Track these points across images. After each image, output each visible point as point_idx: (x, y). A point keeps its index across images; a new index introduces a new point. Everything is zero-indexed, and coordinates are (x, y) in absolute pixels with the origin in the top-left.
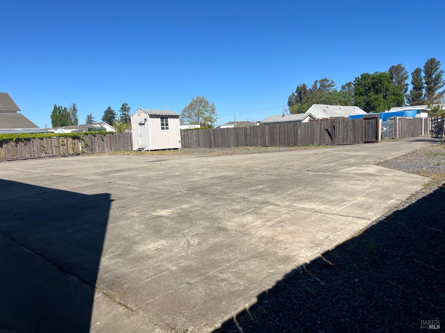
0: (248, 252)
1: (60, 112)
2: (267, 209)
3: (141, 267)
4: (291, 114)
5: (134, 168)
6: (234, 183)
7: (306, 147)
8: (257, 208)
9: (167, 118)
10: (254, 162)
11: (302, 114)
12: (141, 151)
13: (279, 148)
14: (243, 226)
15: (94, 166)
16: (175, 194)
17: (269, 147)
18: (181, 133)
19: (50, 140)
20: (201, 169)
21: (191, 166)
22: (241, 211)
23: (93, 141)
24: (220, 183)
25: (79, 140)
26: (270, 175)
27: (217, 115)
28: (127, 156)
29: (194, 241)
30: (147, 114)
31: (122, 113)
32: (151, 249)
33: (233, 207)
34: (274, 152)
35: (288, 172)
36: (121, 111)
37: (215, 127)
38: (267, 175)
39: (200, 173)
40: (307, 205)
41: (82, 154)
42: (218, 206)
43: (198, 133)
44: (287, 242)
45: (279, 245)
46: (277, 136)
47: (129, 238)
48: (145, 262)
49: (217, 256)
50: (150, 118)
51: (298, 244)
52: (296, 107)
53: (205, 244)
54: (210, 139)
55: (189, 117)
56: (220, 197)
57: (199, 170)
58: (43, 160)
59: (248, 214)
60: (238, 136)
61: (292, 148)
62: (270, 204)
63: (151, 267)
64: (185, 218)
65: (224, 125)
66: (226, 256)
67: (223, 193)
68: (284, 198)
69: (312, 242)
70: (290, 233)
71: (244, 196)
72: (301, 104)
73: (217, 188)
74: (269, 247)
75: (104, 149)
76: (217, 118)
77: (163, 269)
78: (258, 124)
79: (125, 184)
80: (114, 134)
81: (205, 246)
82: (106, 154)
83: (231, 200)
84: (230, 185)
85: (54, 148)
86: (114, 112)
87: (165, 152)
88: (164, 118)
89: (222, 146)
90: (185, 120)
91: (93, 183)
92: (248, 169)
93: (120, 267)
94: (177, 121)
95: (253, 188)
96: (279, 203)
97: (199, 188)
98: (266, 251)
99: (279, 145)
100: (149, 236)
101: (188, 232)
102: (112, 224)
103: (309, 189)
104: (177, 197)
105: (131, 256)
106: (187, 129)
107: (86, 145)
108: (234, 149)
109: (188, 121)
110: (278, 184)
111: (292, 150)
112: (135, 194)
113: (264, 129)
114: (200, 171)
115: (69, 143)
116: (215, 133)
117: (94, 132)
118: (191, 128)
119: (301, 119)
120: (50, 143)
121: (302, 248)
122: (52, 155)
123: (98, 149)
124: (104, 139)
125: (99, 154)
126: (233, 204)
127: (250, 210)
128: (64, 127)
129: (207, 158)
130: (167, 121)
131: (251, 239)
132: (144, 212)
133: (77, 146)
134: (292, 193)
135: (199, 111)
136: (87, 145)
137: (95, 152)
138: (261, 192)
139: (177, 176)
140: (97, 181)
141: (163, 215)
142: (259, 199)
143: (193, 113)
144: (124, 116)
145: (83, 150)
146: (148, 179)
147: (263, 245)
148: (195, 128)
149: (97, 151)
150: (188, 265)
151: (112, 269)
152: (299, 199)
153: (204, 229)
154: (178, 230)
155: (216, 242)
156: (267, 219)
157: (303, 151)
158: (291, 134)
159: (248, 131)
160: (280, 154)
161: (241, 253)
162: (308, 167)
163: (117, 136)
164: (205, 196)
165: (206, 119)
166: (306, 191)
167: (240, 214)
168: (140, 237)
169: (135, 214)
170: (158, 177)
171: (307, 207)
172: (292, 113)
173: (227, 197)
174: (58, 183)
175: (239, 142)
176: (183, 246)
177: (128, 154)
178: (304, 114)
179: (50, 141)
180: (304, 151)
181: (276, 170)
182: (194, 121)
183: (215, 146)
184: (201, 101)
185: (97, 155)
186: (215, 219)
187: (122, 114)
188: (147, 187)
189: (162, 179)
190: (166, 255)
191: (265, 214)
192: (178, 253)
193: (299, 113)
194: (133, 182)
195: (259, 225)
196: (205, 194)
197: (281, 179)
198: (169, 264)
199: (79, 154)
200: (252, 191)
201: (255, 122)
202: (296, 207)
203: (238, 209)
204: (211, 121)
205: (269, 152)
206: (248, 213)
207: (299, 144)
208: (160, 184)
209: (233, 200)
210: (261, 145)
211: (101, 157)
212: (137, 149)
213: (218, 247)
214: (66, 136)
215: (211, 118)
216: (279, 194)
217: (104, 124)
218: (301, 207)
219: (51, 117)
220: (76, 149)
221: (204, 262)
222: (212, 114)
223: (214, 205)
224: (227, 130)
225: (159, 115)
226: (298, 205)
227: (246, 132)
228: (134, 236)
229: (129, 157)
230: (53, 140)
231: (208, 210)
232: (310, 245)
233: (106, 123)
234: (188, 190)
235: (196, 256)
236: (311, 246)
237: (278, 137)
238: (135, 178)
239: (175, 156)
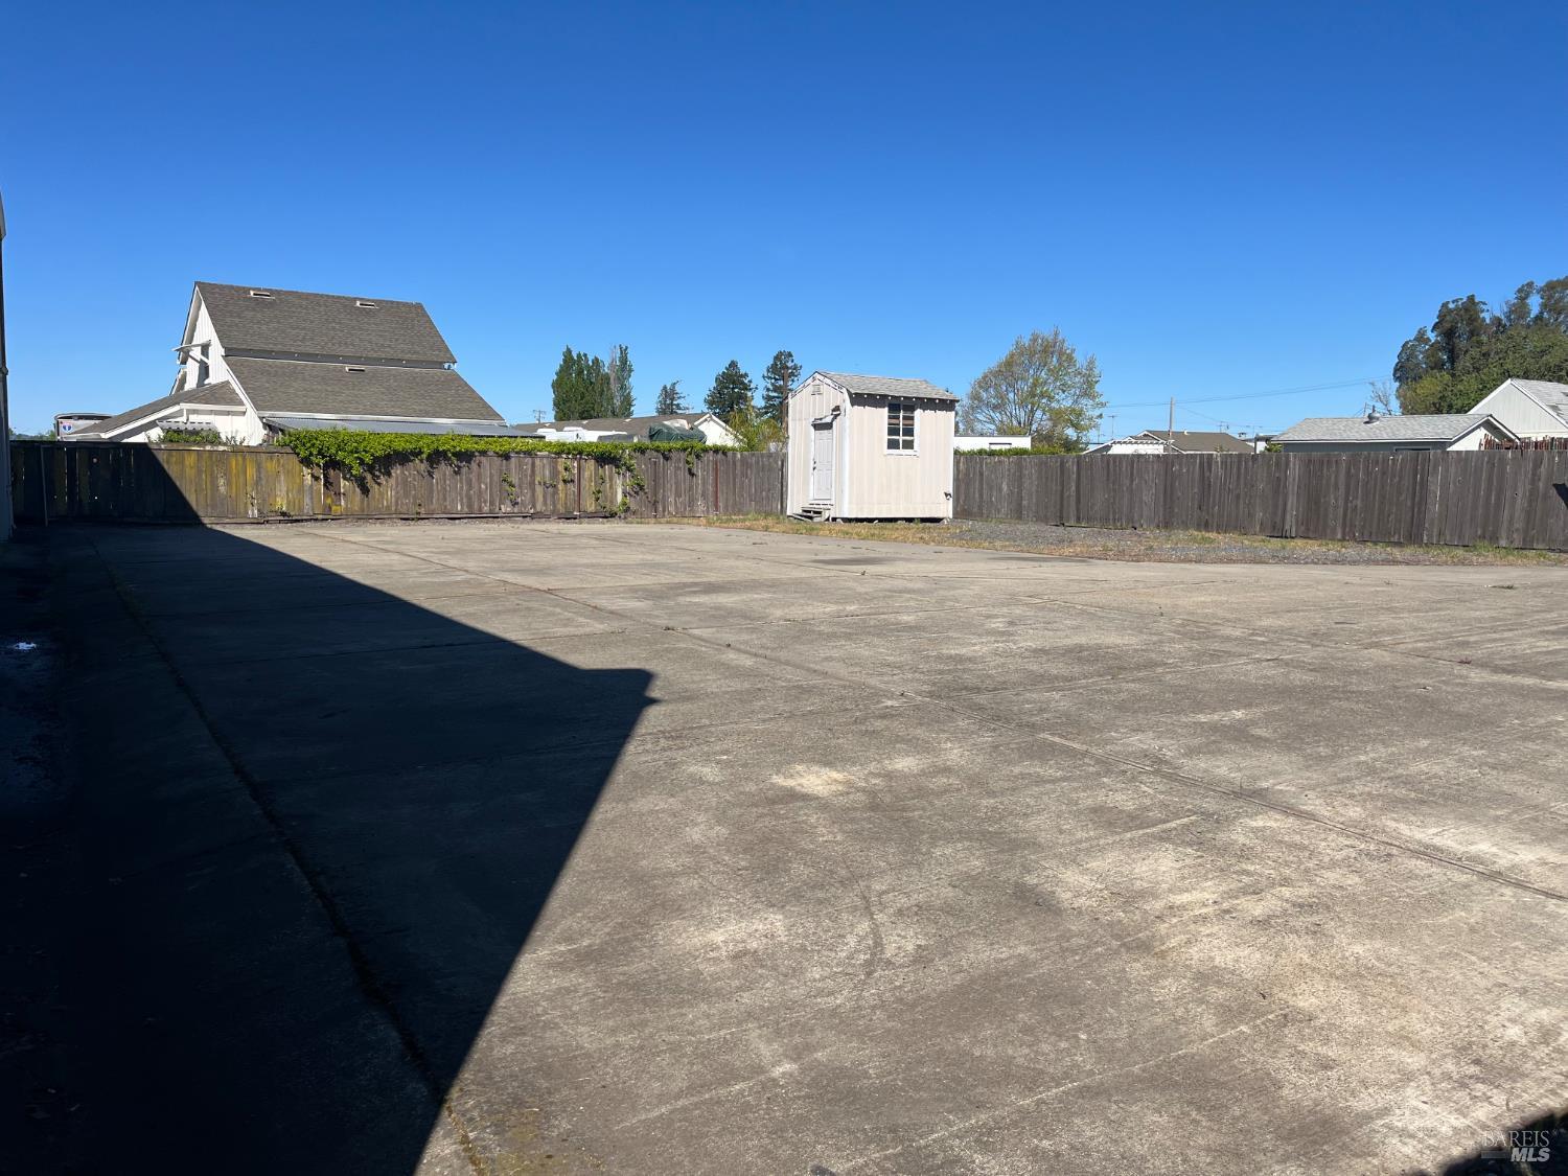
0: (1133, 1046)
1: (580, 373)
2: (1255, 830)
3: (651, 1036)
4: (1403, 414)
5: (766, 580)
6: (1124, 686)
7: (1460, 552)
8: (1207, 815)
9: (913, 409)
10: (1224, 598)
11: (1453, 418)
12: (811, 518)
13: (1338, 546)
14: (1130, 897)
15: (642, 560)
16: (878, 702)
17: (1295, 540)
18: (957, 463)
19: (530, 462)
20: (1005, 610)
21: (971, 593)
22: (1135, 820)
23: (661, 475)
24: (1066, 679)
25: (617, 467)
26: (1287, 664)
27: (1103, 405)
28: (757, 536)
29: (903, 941)
30: (844, 390)
31: (772, 384)
32: (717, 948)
33: (1101, 797)
34: (1316, 563)
35: (1370, 659)
36: (770, 378)
37: (1092, 448)
38: (1271, 663)
39: (998, 624)
40: (1449, 836)
41: (623, 516)
42: (1037, 783)
43: (1020, 467)
44: (1332, 1026)
45: (1290, 1034)
46: (1334, 500)
47: (654, 877)
48: (673, 1011)
49: (986, 1044)
50: (853, 405)
51: (1391, 1051)
52: (1430, 386)
53: (942, 965)
54: (1062, 491)
55: (995, 408)
56: (1057, 739)
57: (995, 611)
58: (502, 526)
59: (1161, 839)
60: (1172, 486)
61: (1397, 553)
62: (1273, 807)
63: (690, 1043)
64: (892, 819)
65: (1124, 442)
66: (1027, 1051)
67: (1070, 724)
68: (1342, 781)
69: (1462, 1050)
70: (1356, 976)
71: (1161, 749)
72: (1453, 375)
73: (1048, 702)
74: (1241, 1039)
75: (692, 502)
76: (1100, 416)
77: (738, 1063)
78: (1261, 446)
79: (717, 639)
80: (730, 454)
81: (941, 977)
82: (695, 521)
83: (1098, 761)
84: (1108, 692)
85: (539, 490)
86: (746, 381)
87: (892, 529)
88: (901, 407)
89: (1107, 520)
90: (980, 417)
91: (616, 625)
92: (1196, 629)
93: (574, 1015)
94: (947, 418)
95: (1202, 718)
96: (1313, 803)
97: (978, 690)
98: (1225, 1059)
99: (1339, 536)
100: (728, 885)
101: (884, 892)
102: (614, 804)
103: (1466, 750)
104: (883, 717)
105: (632, 969)
106: (981, 452)
107: (638, 484)
108: (1153, 536)
109: (992, 421)
110: (1317, 711)
111: (1395, 562)
112: (736, 685)
113: (1283, 467)
114: (996, 616)
115: (587, 474)
116: (1083, 473)
117: (664, 445)
118: (994, 447)
119: (1448, 435)
120: (529, 472)
121: (1407, 1077)
122: (532, 511)
123: (673, 502)
124: (694, 470)
125: (675, 520)
126: (1105, 780)
127: (1173, 824)
128: (585, 422)
129: (1036, 564)
130: (912, 418)
131: (1155, 979)
132: (745, 765)
133: (611, 487)
134: (1378, 764)
135: (1035, 385)
136: (641, 488)
137: (664, 511)
138: (1236, 740)
139: (909, 628)
140: (631, 618)
141: (810, 791)
142: (1223, 771)
143: (1011, 395)
144: (776, 394)
145: (628, 501)
146: (803, 631)
147: (1209, 1022)
148: (1013, 446)
149: (672, 509)
150: (848, 1064)
151: (538, 1021)
152: (1413, 795)
153: (954, 887)
154: (849, 875)
155: (997, 961)
156: (1246, 879)
157: (1444, 568)
158: (1399, 493)
159: (1218, 470)
160: (1344, 573)
161: (1099, 1050)
162: (1468, 643)
163: (738, 464)
164: (993, 726)
165: (1057, 417)
166: (1450, 762)
167: (1129, 835)
168: (695, 882)
169: (710, 772)
170: (839, 624)
171: (1449, 843)
172: (1410, 409)
173: (1085, 747)
174: (509, 611)
175: (1176, 510)
176: (850, 957)
177: (766, 529)
178: (1461, 418)
179: (529, 467)
180: (1450, 568)
181: (1318, 642)
182: (1015, 423)
183: (1078, 520)
184: (1045, 351)
185: (668, 522)
186: (1014, 846)
187: (771, 388)
188: (787, 663)
189: (848, 636)
190: (768, 990)
191: (1245, 854)
192: (820, 993)
193: (1439, 411)
194: (745, 637)
195: (1205, 905)
196: (996, 718)
197: (1335, 689)
198: (769, 1041)
199: (613, 515)
200: (1199, 731)
201: (1248, 437)
202: (1397, 839)
203: (1121, 812)
204: (1076, 426)
205: (1296, 562)
206: (1164, 838)
207: (1430, 536)
208: (835, 653)
209: (1107, 766)
210: (1262, 530)
211: (676, 530)
212: (800, 512)
213: (999, 991)
214: (578, 451)
215: (1079, 414)
216: (1320, 759)
217: (706, 420)
218: (1419, 842)
219: (553, 386)
220: (606, 498)
221: (920, 1062)
222: (1084, 401)
223: (1023, 776)
224: (1133, 462)
225: (884, 397)
226: (1404, 829)
227: (1207, 474)
228: (674, 875)
229: (768, 537)
230: (538, 462)
231: (992, 794)
232: (1450, 1066)
233: (714, 417)
234: (931, 694)
235: (890, 1025)
236: (1455, 1076)
237: (1341, 502)
238: (759, 619)
239: (921, 548)
